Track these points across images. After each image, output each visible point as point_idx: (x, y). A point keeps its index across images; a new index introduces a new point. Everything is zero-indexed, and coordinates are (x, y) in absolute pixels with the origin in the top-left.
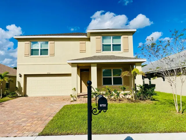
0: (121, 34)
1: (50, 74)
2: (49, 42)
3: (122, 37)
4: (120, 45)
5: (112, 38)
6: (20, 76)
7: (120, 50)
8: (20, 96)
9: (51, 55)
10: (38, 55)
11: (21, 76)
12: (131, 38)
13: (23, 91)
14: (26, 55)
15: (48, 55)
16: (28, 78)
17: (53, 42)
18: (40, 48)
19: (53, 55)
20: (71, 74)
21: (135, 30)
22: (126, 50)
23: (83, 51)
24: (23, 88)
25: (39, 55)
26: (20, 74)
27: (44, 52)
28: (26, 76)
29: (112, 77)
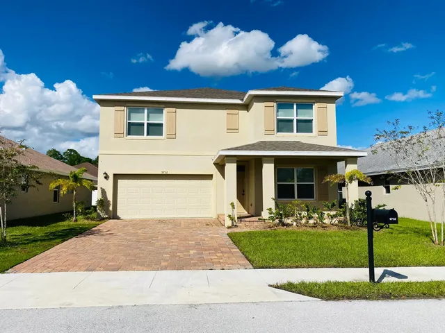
0: (314, 101)
1: (168, 173)
2: (165, 111)
3: (315, 106)
4: (311, 121)
5: (295, 106)
6: (105, 178)
7: (310, 130)
8: (107, 218)
9: (169, 136)
10: (143, 135)
11: (107, 177)
12: (331, 108)
13: (111, 208)
14: (118, 135)
15: (162, 135)
16: (121, 182)
17: (174, 110)
18: (146, 122)
19: (172, 136)
20: (212, 175)
21: (342, 94)
22: (323, 132)
23: (233, 130)
24: (111, 203)
25: (145, 136)
26: (105, 173)
27: (155, 129)
28: (117, 177)
29: (296, 183)
